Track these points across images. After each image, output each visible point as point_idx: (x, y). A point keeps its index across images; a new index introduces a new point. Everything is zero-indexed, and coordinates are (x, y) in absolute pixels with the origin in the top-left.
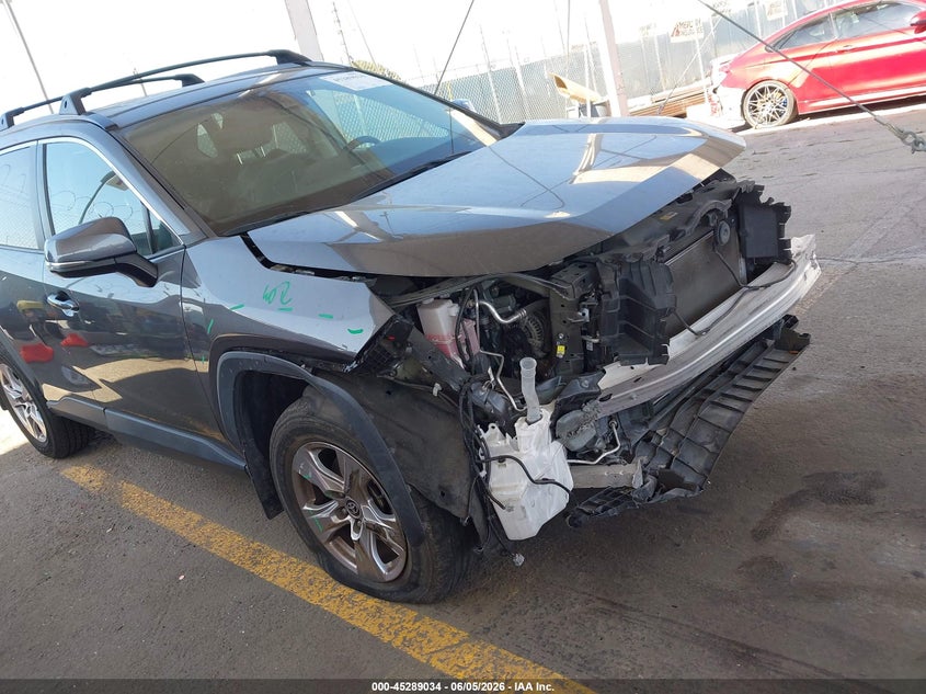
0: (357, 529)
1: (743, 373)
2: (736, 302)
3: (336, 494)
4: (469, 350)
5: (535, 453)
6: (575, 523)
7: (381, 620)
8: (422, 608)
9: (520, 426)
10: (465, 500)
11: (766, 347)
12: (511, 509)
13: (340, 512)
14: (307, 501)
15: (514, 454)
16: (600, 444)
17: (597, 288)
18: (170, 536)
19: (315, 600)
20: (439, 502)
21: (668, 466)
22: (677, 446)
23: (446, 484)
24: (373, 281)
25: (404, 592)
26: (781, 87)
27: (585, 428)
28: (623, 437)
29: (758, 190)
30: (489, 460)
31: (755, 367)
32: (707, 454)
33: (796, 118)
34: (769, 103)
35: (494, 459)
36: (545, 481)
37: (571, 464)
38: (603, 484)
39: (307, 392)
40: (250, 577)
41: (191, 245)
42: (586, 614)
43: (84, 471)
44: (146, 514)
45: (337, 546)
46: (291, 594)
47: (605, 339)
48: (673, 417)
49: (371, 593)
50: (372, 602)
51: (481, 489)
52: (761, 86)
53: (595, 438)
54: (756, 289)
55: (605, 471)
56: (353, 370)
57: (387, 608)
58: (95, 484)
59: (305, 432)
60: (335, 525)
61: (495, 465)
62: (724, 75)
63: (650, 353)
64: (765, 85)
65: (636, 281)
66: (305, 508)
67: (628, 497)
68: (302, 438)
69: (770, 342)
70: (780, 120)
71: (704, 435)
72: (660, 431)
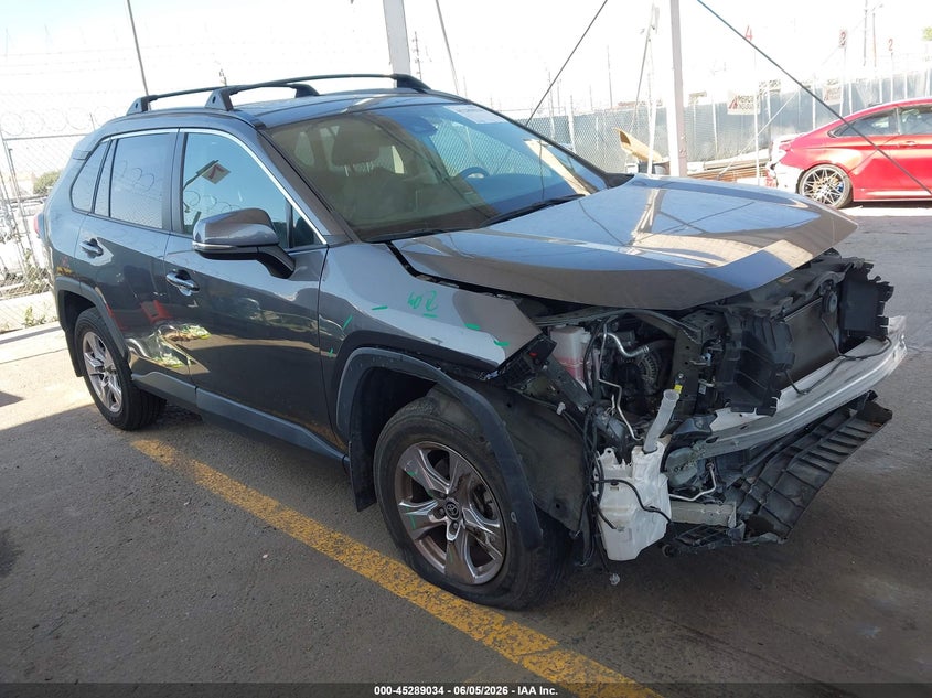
0: (453, 530)
1: (827, 437)
2: (835, 369)
3: (438, 494)
4: (593, 376)
5: (647, 481)
6: (671, 553)
7: (470, 620)
8: (510, 614)
9: (636, 454)
10: (578, 515)
11: (848, 416)
12: (621, 530)
13: (437, 512)
14: (405, 498)
15: (627, 479)
16: (698, 484)
17: (723, 336)
18: (249, 517)
19: (402, 593)
20: (553, 513)
21: (755, 512)
22: (764, 496)
23: (561, 497)
24: (520, 300)
25: (493, 596)
26: (838, 172)
27: (690, 465)
28: (719, 480)
29: (867, 267)
30: (602, 482)
31: (838, 433)
32: (792, 506)
33: (850, 204)
34: (826, 186)
35: (607, 481)
36: (652, 509)
37: (671, 499)
38: (698, 521)
39: (432, 394)
40: (335, 564)
41: (334, 246)
42: (673, 639)
43: (154, 445)
44: (221, 493)
45: (427, 545)
46: (377, 584)
47: (720, 384)
48: (763, 468)
49: (459, 593)
50: (458, 602)
51: (592, 508)
52: (820, 168)
53: (695, 477)
54: (852, 359)
55: (702, 509)
56: (492, 379)
57: (474, 609)
58: (166, 459)
59: (420, 431)
60: (430, 523)
61: (607, 487)
62: (784, 153)
63: (760, 403)
64: (824, 168)
65: (758, 334)
66: (402, 504)
67: (723, 535)
68: (417, 437)
69: (853, 412)
70: (834, 204)
71: (790, 489)
72: (750, 480)
